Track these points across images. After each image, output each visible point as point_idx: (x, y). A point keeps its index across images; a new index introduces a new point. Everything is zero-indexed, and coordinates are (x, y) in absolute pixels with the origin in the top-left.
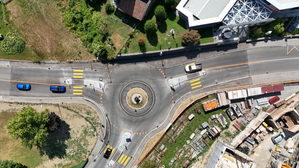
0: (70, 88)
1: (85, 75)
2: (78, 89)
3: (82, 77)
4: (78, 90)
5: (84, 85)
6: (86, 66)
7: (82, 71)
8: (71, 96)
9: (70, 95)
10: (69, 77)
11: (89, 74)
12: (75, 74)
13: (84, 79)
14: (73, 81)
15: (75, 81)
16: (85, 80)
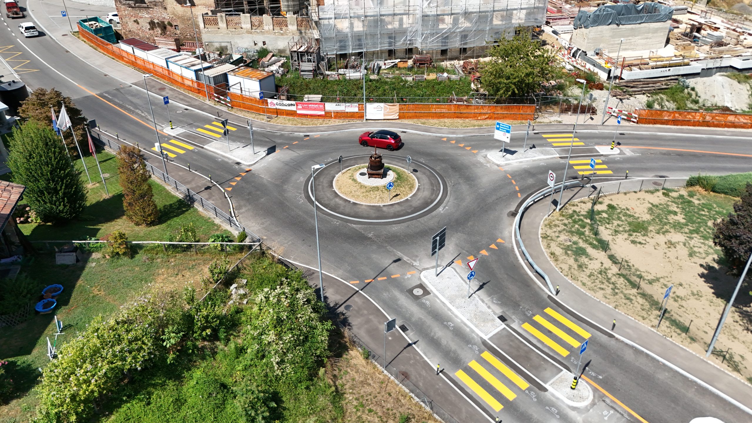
0: (587, 365)
1: (464, 354)
2: (548, 333)
3: (487, 355)
4: (550, 332)
5: (508, 325)
6: (424, 373)
7: (461, 375)
8: (611, 336)
9: (613, 342)
10: (551, 404)
11: (444, 342)
12: (511, 396)
13: (484, 343)
14: (547, 374)
15: (535, 368)
16: (486, 338)
